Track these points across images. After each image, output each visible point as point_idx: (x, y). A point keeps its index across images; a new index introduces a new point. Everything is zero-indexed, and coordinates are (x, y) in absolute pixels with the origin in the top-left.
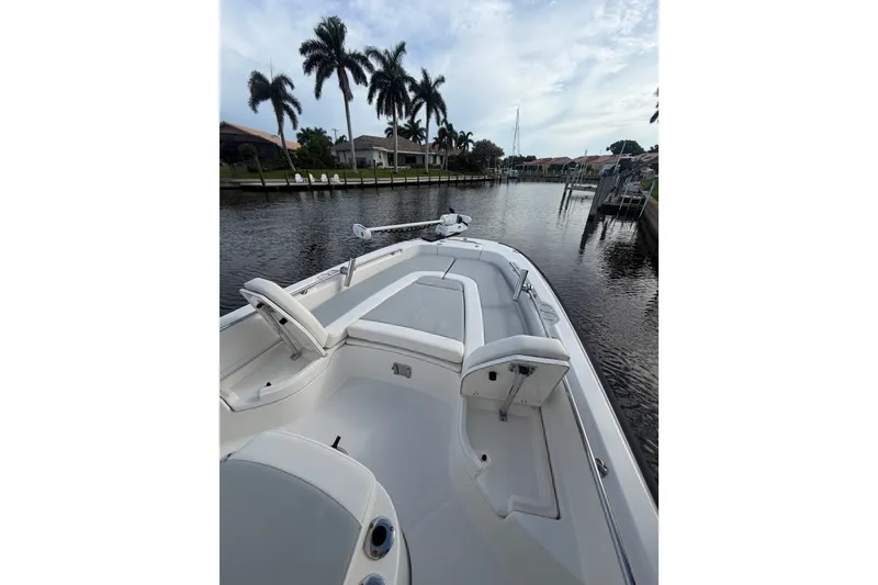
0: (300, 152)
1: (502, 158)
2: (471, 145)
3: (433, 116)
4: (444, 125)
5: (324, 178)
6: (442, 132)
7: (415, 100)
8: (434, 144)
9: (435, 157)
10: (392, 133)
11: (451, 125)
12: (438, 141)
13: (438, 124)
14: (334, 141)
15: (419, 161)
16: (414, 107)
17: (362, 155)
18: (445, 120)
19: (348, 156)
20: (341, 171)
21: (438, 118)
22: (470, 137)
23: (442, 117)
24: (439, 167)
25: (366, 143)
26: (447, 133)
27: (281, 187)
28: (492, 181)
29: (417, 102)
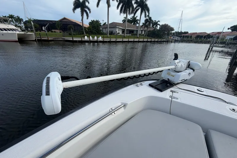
0: (89, 28)
1: (173, 32)
2: (159, 26)
3: (143, 14)
4: (148, 18)
5: (96, 38)
6: (146, 21)
7: (136, 7)
8: (142, 26)
9: (142, 31)
10: (125, 22)
11: (151, 17)
12: (144, 24)
13: (145, 17)
14: (102, 25)
15: (135, 32)
16: (135, 10)
17: (112, 30)
18: (148, 16)
19: (107, 30)
20: (103, 36)
21: (145, 15)
22: (158, 23)
23: (147, 14)
24: (143, 35)
25: (114, 25)
26: (149, 21)
27: (79, 41)
28: (167, 42)
29: (137, 8)
